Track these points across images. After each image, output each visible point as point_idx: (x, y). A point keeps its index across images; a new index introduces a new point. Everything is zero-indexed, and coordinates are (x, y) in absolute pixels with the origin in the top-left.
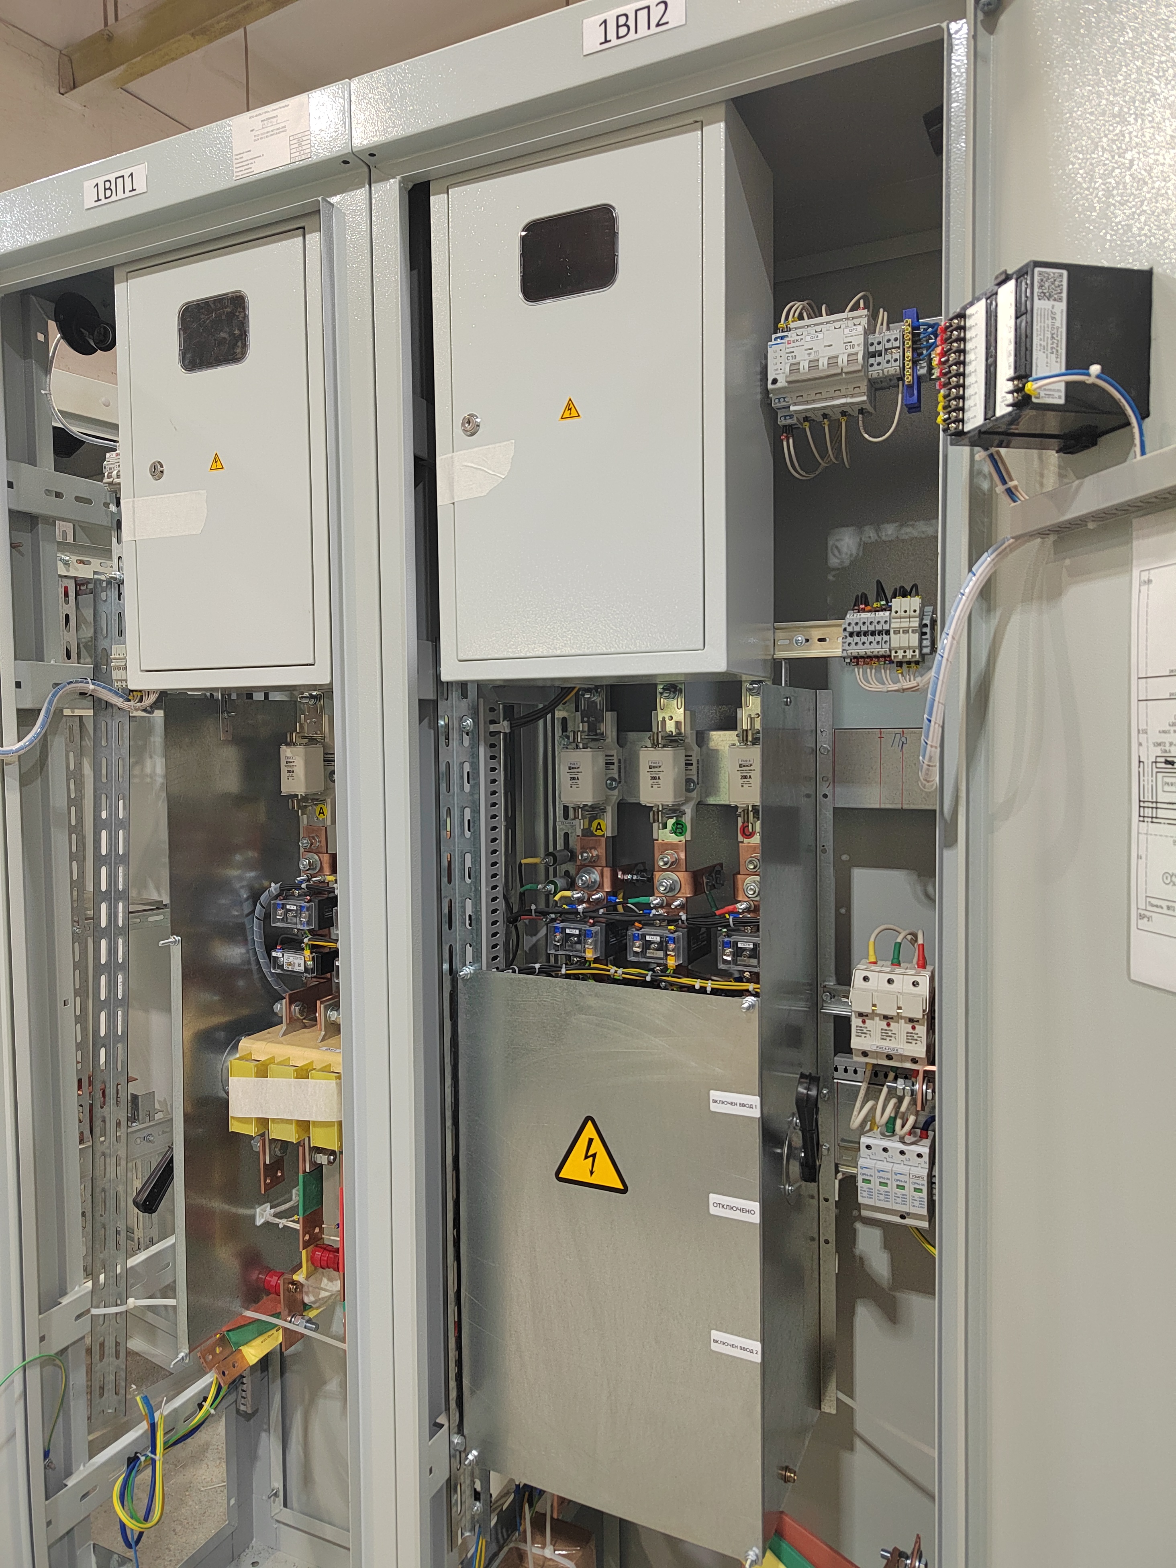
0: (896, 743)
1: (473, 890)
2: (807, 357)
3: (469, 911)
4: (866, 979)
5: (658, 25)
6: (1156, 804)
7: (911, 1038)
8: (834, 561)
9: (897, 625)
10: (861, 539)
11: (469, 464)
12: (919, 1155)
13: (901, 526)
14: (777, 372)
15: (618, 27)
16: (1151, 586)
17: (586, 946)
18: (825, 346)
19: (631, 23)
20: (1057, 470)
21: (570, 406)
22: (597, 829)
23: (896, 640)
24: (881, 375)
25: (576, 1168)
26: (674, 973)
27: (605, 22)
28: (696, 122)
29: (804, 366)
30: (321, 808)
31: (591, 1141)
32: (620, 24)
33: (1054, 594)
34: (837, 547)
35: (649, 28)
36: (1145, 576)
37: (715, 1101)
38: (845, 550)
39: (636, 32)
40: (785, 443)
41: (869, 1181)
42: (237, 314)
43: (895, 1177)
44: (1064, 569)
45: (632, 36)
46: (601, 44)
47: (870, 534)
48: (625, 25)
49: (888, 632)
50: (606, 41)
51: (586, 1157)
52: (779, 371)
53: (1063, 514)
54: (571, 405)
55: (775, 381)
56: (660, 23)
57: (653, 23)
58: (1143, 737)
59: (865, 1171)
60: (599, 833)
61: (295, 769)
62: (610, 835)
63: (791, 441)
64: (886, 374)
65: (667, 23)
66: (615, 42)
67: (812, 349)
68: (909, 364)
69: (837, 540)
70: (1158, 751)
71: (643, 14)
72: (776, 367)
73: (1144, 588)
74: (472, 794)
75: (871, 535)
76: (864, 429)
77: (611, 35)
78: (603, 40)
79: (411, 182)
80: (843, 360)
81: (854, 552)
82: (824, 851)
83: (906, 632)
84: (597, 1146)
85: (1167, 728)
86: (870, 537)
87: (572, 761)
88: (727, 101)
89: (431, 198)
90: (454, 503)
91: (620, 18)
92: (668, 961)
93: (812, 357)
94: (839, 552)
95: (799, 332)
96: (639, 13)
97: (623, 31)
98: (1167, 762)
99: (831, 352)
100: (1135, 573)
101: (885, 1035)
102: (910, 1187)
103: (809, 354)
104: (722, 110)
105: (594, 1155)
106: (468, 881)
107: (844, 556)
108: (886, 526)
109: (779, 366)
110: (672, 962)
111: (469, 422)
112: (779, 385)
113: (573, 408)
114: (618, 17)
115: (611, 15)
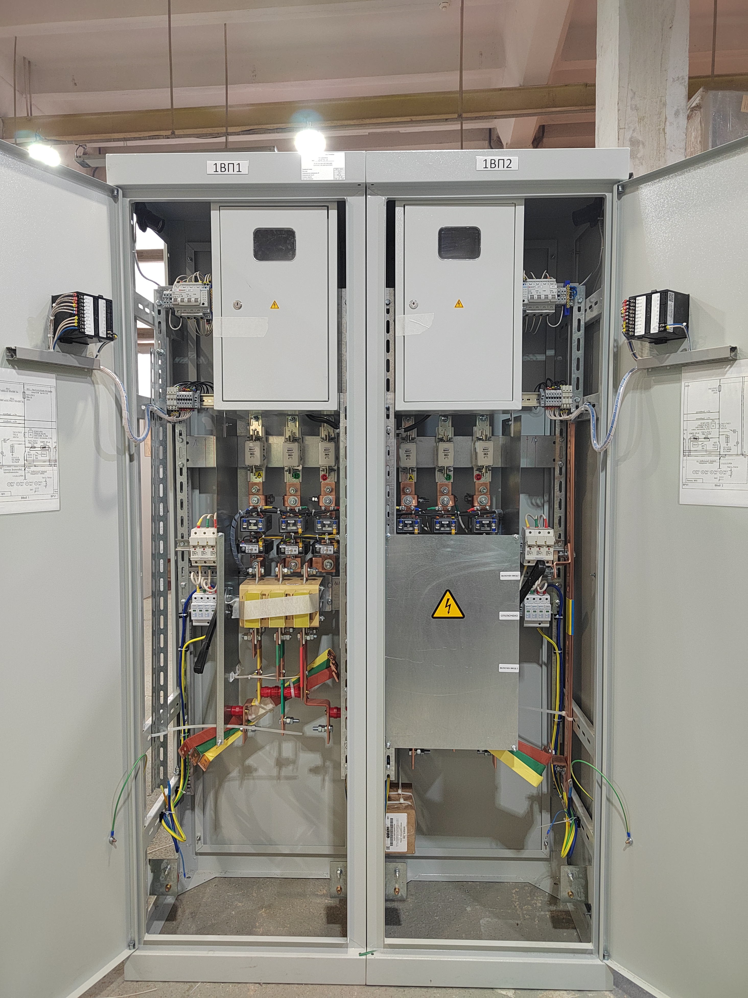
0: (533, 442)
2: (537, 293)
4: (530, 533)
5: (507, 167)
6: (690, 451)
7: (548, 553)
9: (565, 395)
11: (413, 320)
12: (547, 599)
15: (491, 164)
16: (689, 387)
18: (543, 291)
19: (496, 163)
20: (649, 348)
21: (459, 302)
22: (410, 479)
23: (564, 401)
24: (559, 303)
25: (442, 612)
27: (486, 160)
28: (513, 203)
29: (536, 297)
30: (259, 473)
31: (448, 600)
33: (647, 388)
35: (503, 168)
36: (687, 384)
37: (502, 576)
41: (529, 611)
42: (290, 239)
43: (539, 608)
44: (652, 381)
45: (497, 168)
48: (494, 163)
49: (560, 398)
50: (486, 167)
51: (446, 606)
52: (526, 297)
53: (662, 364)
57: (506, 166)
58: (685, 432)
59: (528, 608)
61: (255, 453)
62: (416, 481)
64: (561, 303)
65: (511, 168)
66: (489, 169)
68: (568, 301)
70: (691, 435)
71: (501, 162)
73: (686, 388)
77: (488, 166)
79: (389, 199)
80: (550, 297)
83: (568, 398)
84: (451, 601)
85: (695, 429)
87: (407, 448)
88: (526, 199)
89: (396, 208)
90: (404, 336)
92: (452, 531)
95: (531, 283)
97: (493, 166)
98: (694, 438)
99: (545, 293)
100: (683, 383)
101: (538, 553)
102: (544, 611)
104: (524, 202)
105: (450, 606)
109: (525, 295)
111: (413, 304)
112: (525, 302)
113: (460, 304)
114: (491, 160)
115: (489, 158)
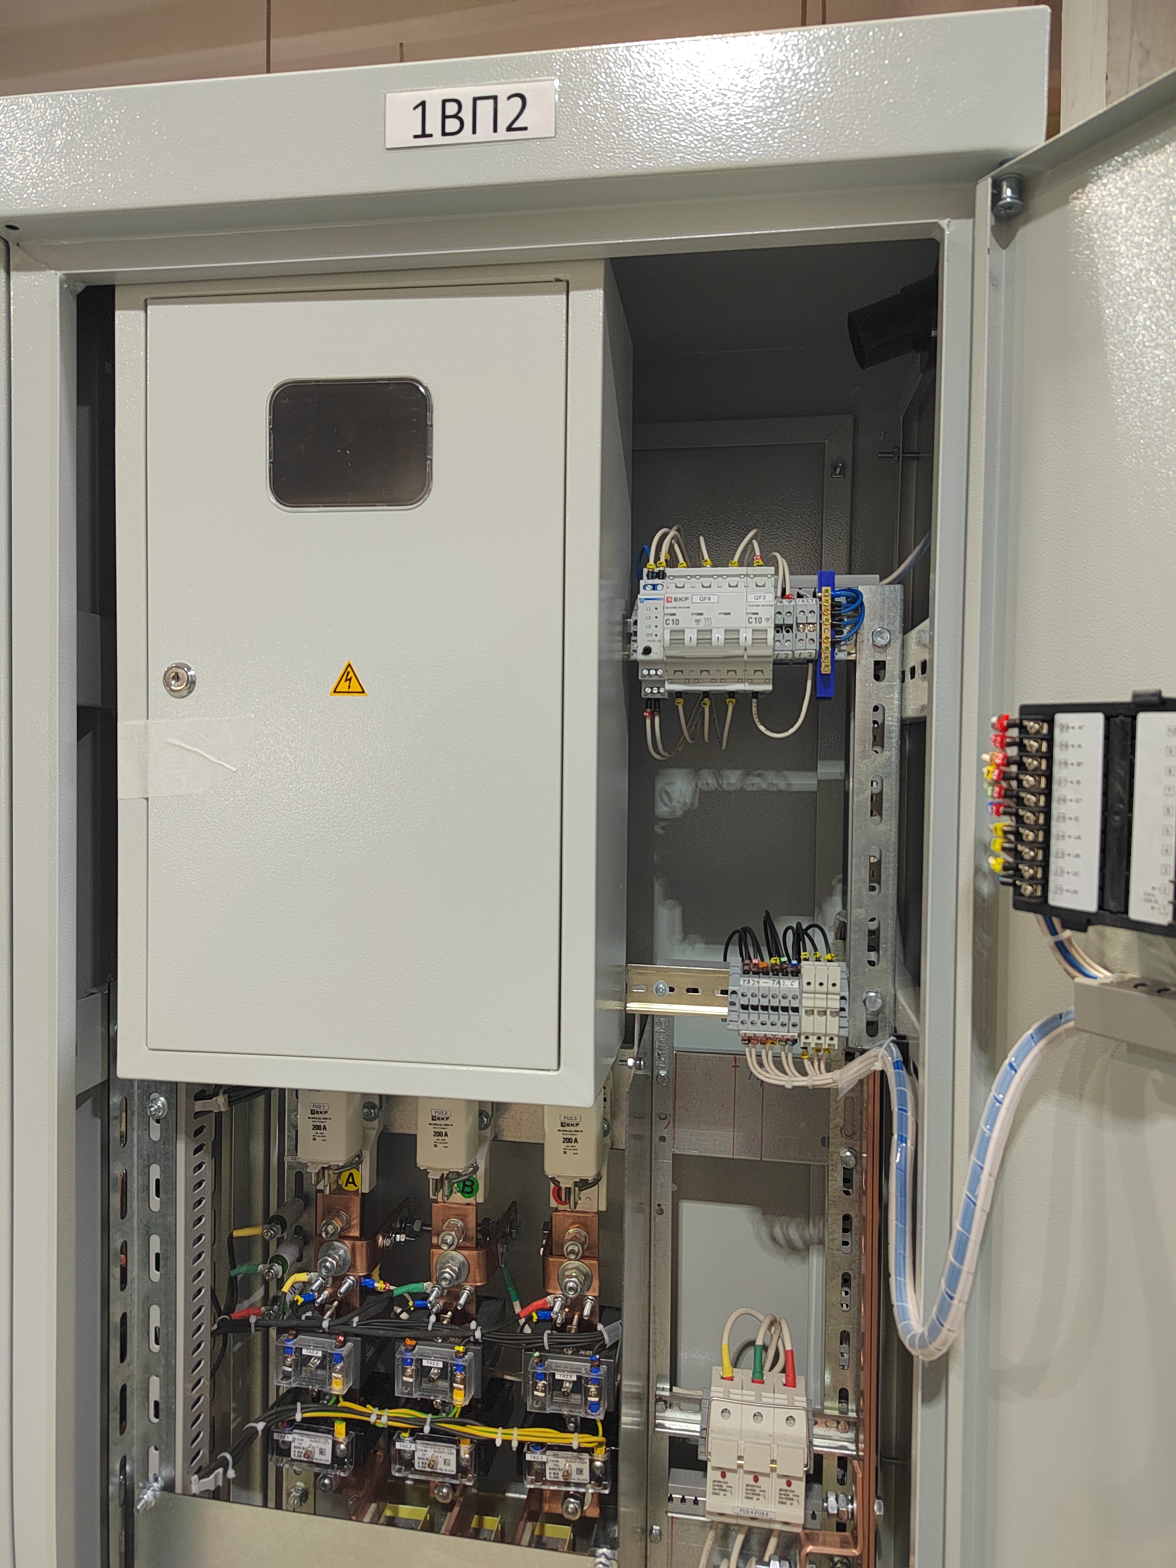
1: (163, 1362)
2: (694, 625)
3: (155, 1394)
4: (725, 1413)
5: (510, 129)
7: (785, 1497)
8: (662, 810)
9: (810, 1002)
10: (696, 785)
11: (176, 742)
13: (748, 774)
14: (650, 638)
15: (444, 117)
17: (334, 1374)
18: (720, 614)
19: (466, 114)
21: (348, 674)
22: (348, 1182)
23: (808, 1024)
24: (790, 657)
26: (461, 1416)
27: (423, 104)
28: (558, 280)
29: (691, 636)
32: (448, 113)
34: (667, 793)
35: (495, 130)
38: (676, 796)
39: (474, 132)
40: (648, 722)
45: (466, 135)
46: (416, 137)
47: (708, 780)
48: (456, 116)
49: (795, 1010)
50: (424, 135)
52: (654, 638)
54: (351, 674)
55: (647, 651)
56: (514, 126)
57: (503, 124)
60: (350, 1187)
62: (366, 1190)
63: (657, 720)
64: (797, 656)
65: (525, 129)
66: (438, 139)
67: (702, 614)
68: (827, 644)
69: (668, 784)
71: (485, 108)
72: (649, 631)
74: (162, 1213)
75: (710, 781)
76: (759, 718)
77: (434, 125)
78: (419, 133)
79: (84, 282)
80: (746, 636)
81: (688, 801)
82: (661, 1212)
83: (822, 1013)
86: (708, 784)
87: (317, 1102)
88: (606, 259)
89: (117, 311)
90: (147, 799)
91: (448, 105)
92: (454, 1397)
93: (702, 625)
94: (670, 800)
95: (680, 582)
96: (479, 102)
97: (452, 125)
99: (731, 624)
101: (751, 1493)
103: (698, 621)
104: (599, 272)
106: (155, 1348)
107: (675, 804)
108: (728, 772)
109: (654, 631)
110: (460, 1399)
111: (177, 677)
112: (653, 656)
113: (354, 678)
114: (444, 102)
115: (434, 97)
